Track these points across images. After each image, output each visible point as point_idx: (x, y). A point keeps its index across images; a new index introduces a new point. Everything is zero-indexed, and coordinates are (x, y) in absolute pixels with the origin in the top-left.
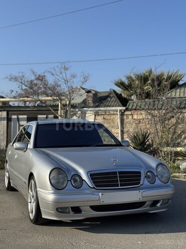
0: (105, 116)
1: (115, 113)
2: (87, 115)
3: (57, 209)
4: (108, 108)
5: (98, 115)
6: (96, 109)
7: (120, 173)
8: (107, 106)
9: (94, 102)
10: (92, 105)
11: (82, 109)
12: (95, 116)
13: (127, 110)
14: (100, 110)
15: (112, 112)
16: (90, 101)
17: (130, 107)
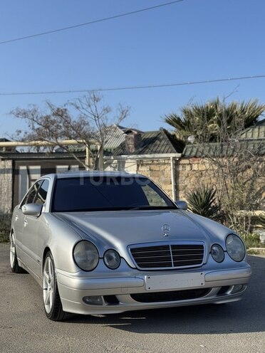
0: (152, 167)
1: (166, 162)
2: (126, 165)
3: (84, 299)
4: (157, 155)
5: (142, 165)
6: (140, 156)
7: (174, 247)
8: (155, 152)
9: (136, 147)
10: (133, 151)
11: (119, 157)
12: (138, 166)
13: (183, 157)
14: (145, 158)
15: (161, 161)
16: (131, 145)
17: (188, 154)
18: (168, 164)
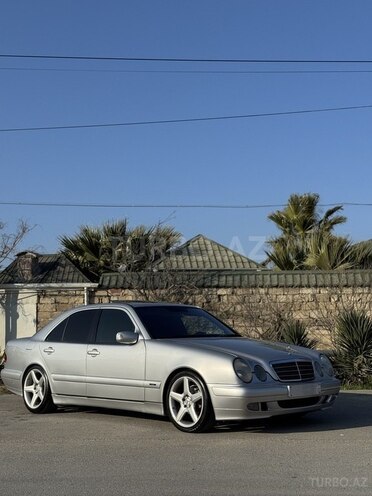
0: (58, 299)
1: (78, 293)
2: (20, 296)
3: (248, 406)
4: (66, 285)
5: (45, 296)
6: (42, 285)
7: (299, 363)
8: (62, 281)
9: (33, 273)
10: (30, 278)
11: (11, 285)
12: (39, 297)
13: (100, 287)
14: (50, 288)
15: (72, 292)
16: (26, 270)
17: (106, 283)
18: (79, 295)
